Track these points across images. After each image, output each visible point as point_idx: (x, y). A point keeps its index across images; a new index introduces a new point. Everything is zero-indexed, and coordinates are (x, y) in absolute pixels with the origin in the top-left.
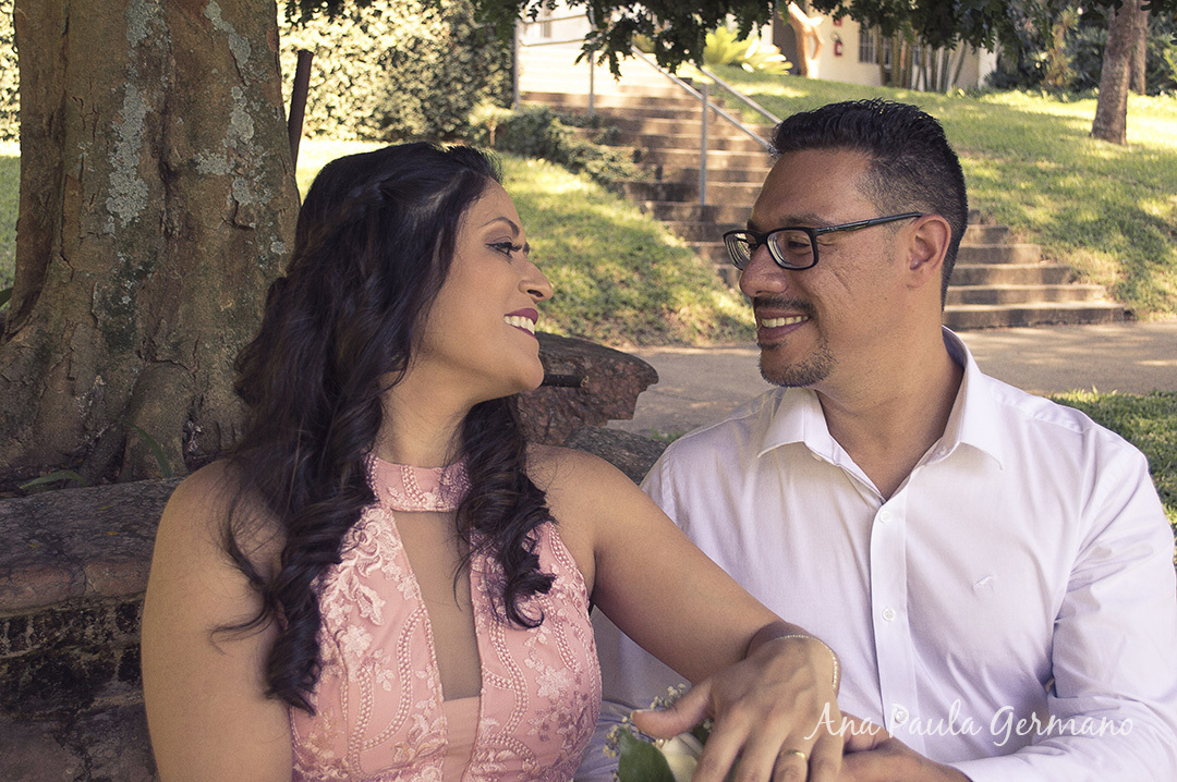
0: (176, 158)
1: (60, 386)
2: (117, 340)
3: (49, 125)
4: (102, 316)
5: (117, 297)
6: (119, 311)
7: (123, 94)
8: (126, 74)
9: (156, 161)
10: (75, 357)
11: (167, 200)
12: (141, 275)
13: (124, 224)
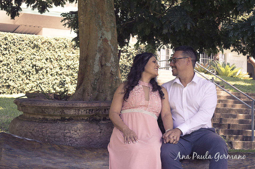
0: (103, 63)
1: (87, 94)
2: (94, 89)
3: (84, 59)
4: (92, 85)
5: (94, 83)
6: (94, 85)
7: (96, 54)
8: (97, 51)
9: (100, 64)
10: (89, 91)
11: (102, 69)
12: (98, 80)
13: (96, 72)
